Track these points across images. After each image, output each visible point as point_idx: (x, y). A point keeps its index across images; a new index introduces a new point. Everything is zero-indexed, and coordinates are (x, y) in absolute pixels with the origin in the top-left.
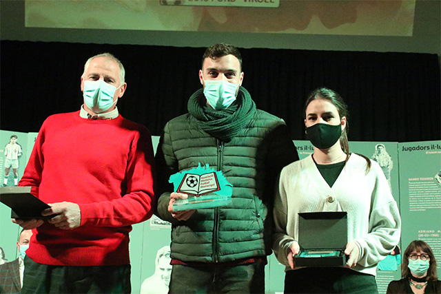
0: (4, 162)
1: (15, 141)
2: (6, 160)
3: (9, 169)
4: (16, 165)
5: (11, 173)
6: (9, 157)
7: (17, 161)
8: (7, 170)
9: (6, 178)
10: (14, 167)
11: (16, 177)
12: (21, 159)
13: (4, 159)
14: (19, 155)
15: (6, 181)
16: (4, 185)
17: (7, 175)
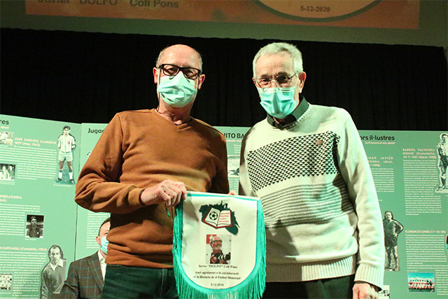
0: (58, 155)
1: (68, 132)
2: (60, 153)
3: (64, 162)
4: (70, 158)
5: (65, 167)
6: (63, 149)
7: (71, 153)
8: (62, 164)
9: (61, 171)
10: (68, 160)
11: (70, 171)
12: (74, 152)
13: (58, 152)
14: (73, 147)
15: (60, 176)
16: (59, 179)
17: (61, 168)
